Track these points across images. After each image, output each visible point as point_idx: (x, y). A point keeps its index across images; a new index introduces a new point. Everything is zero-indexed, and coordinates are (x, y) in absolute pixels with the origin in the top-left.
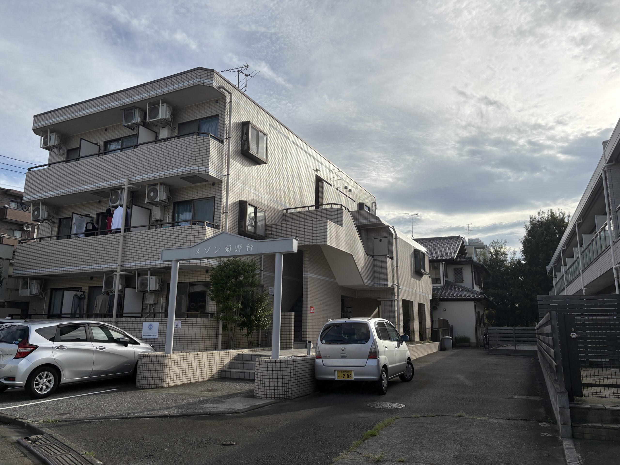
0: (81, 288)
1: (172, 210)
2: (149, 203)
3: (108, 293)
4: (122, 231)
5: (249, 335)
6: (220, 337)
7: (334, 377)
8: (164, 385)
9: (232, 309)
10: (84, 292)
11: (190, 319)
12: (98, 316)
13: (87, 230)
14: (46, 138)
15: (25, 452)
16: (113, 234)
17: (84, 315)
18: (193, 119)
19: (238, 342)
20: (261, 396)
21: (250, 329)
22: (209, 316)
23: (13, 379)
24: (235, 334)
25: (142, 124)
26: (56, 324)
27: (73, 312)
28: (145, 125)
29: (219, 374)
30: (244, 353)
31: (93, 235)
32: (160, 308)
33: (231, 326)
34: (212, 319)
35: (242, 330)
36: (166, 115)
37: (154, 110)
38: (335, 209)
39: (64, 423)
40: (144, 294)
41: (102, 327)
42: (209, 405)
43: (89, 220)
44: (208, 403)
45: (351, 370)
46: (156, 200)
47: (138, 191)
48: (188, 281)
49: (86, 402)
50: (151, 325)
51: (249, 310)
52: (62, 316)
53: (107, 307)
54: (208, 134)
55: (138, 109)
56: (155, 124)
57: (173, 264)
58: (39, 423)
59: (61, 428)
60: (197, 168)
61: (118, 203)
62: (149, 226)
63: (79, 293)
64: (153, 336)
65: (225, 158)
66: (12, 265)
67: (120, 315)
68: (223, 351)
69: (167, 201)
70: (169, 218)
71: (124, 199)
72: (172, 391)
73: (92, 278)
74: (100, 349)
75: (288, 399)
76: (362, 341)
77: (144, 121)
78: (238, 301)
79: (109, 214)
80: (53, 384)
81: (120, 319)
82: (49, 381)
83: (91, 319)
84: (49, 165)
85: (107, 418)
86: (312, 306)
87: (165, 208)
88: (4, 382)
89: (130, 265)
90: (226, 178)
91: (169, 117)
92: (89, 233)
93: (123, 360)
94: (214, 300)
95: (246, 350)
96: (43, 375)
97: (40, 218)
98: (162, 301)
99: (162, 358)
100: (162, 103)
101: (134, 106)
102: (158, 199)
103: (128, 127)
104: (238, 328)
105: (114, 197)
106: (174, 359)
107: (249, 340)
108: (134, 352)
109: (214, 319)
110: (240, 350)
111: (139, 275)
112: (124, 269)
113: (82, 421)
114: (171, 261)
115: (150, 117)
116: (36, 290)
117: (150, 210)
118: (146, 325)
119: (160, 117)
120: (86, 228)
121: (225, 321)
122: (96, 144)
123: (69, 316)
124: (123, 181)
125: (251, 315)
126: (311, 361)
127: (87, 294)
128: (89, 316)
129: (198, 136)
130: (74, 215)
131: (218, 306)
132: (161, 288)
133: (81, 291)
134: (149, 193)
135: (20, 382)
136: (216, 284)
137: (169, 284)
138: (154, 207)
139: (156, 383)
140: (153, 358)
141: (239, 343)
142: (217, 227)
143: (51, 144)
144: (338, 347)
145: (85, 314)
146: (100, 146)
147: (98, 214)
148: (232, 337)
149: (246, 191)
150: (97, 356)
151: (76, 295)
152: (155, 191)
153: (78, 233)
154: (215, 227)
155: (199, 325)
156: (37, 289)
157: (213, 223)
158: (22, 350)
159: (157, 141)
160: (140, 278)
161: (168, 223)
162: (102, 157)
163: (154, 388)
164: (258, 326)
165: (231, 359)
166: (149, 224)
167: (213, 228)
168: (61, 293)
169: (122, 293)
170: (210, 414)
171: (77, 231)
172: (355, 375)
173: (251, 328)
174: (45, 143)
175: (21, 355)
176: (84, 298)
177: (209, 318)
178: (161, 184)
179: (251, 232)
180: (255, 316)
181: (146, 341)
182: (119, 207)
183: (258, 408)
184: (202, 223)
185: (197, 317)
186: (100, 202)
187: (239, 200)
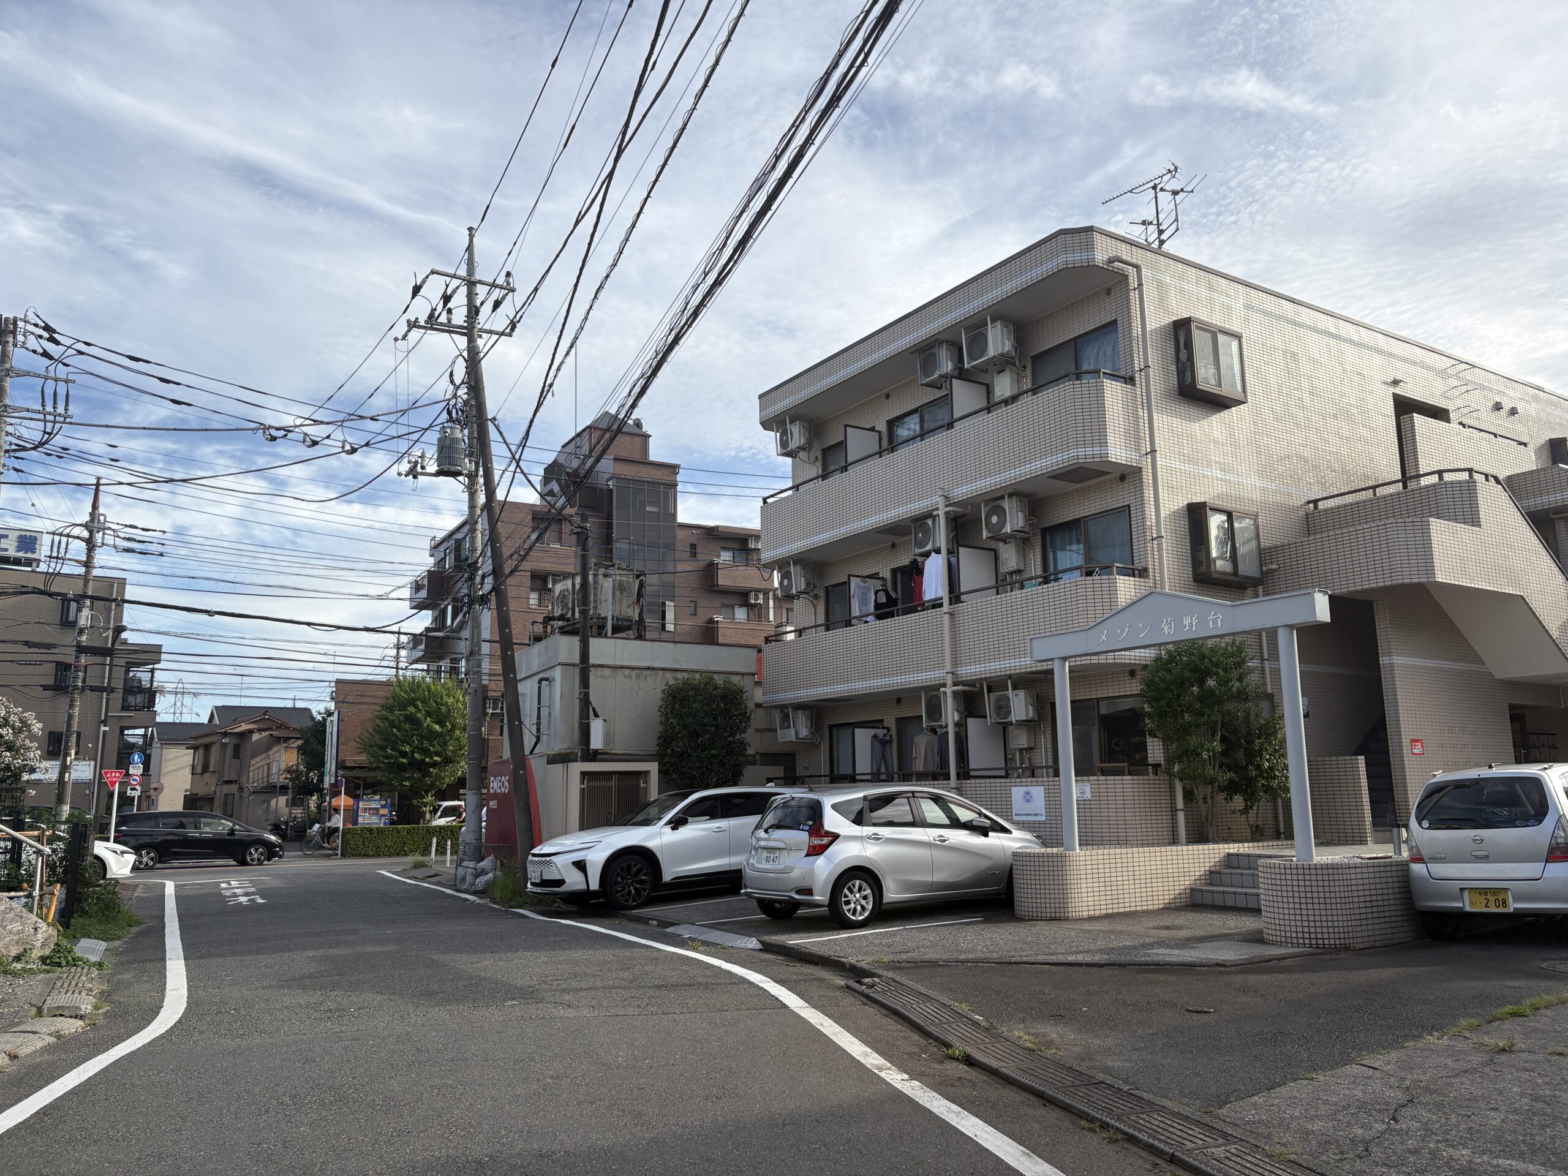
0: (882, 721)
1: (1040, 546)
2: (990, 538)
3: (935, 729)
4: (946, 602)
5: (1248, 812)
6: (1181, 816)
7: (1461, 905)
8: (1070, 914)
9: (1199, 755)
10: (888, 729)
11: (1108, 778)
12: (922, 777)
13: (878, 606)
14: (784, 433)
15: (863, 999)
16: (929, 611)
17: (896, 776)
18: (1062, 341)
19: (1225, 827)
20: (1279, 939)
21: (1251, 798)
22: (1150, 771)
23: (809, 892)
24: (1215, 810)
25: (957, 373)
26: (861, 795)
27: (875, 771)
28: (962, 374)
29: (1188, 895)
30: (1241, 851)
31: (890, 615)
32: (1042, 757)
33: (1201, 791)
34: (1157, 778)
35: (1231, 800)
36: (1004, 344)
37: (978, 340)
38: (1452, 483)
39: (908, 965)
40: (1004, 728)
41: (937, 799)
42: (1162, 951)
43: (878, 584)
44: (1163, 947)
45: (1505, 890)
46: (1003, 531)
47: (965, 515)
48: (1093, 697)
49: (931, 936)
50: (1027, 793)
51: (1241, 754)
52: (858, 777)
53: (937, 759)
54: (1098, 372)
55: (944, 345)
56: (983, 369)
57: (1056, 666)
58: (869, 963)
59: (905, 971)
60: (1081, 452)
61: (929, 547)
62: (997, 588)
63: (880, 732)
64: (1036, 815)
65: (1143, 414)
66: (758, 684)
67: (964, 774)
68: (1190, 848)
69: (1027, 529)
70: (1035, 567)
71: (941, 536)
72: (1087, 926)
73: (899, 701)
74: (940, 841)
75: (1346, 948)
76: (1527, 820)
77: (960, 366)
78: (1213, 736)
79: (915, 571)
80: (871, 903)
81: (964, 781)
82: (865, 898)
83: (910, 783)
84: (796, 487)
85: (976, 961)
86: (1416, 738)
87: (1024, 544)
88: (797, 897)
89: (971, 670)
90: (1149, 460)
91: (1011, 349)
92: (884, 611)
93: (984, 864)
94: (1155, 736)
95: (1246, 845)
96: (854, 886)
97: (794, 591)
98: (1044, 740)
99: (1059, 859)
100: (992, 323)
101: (937, 340)
102: (1008, 529)
103: (930, 385)
104: (1220, 797)
105: (920, 535)
106: (1084, 863)
107: (1251, 823)
108: (1003, 849)
109: (1162, 778)
110: (1231, 846)
111: (990, 690)
112: (960, 679)
113: (934, 964)
114: (1052, 660)
115: (972, 358)
116: (804, 729)
117: (995, 552)
118: (1017, 792)
119: (991, 352)
120: (876, 601)
121: (1187, 782)
122: (873, 429)
123: (869, 777)
124: (933, 501)
125: (1247, 766)
126: (1400, 868)
127: (894, 732)
128: (905, 778)
129: (1075, 382)
130: (851, 578)
131: (1166, 749)
132: (1039, 717)
133: (883, 728)
134: (988, 518)
135: (821, 897)
136: (1157, 700)
137: (1053, 705)
138: (1001, 544)
139: (1053, 910)
140: (1041, 859)
141: (1229, 829)
142: (1143, 573)
143: (793, 445)
144: (1466, 835)
145: (896, 773)
146: (880, 432)
147: (894, 571)
148: (1207, 815)
149: (1201, 479)
150: (938, 855)
151: (875, 736)
152: (1000, 511)
153: (864, 613)
154: (1137, 572)
155: (1129, 790)
156: (806, 727)
157: (1131, 567)
158: (816, 841)
159: (990, 407)
160: (994, 696)
161: (1035, 578)
162: (888, 458)
163: (1051, 919)
164: (1268, 789)
165: (1212, 864)
166: (997, 582)
167: (1134, 576)
168: (848, 731)
169: (961, 726)
170: (1164, 965)
171: (861, 611)
172: (1516, 899)
173: (1253, 794)
174: (784, 444)
175: (816, 851)
176: (890, 741)
177: (1151, 774)
178: (1010, 495)
179: (1224, 573)
180: (1259, 767)
181: (1022, 826)
182: (933, 554)
183: (1270, 960)
184: (1107, 569)
185: (1120, 773)
186: (893, 545)
187: (1186, 503)
